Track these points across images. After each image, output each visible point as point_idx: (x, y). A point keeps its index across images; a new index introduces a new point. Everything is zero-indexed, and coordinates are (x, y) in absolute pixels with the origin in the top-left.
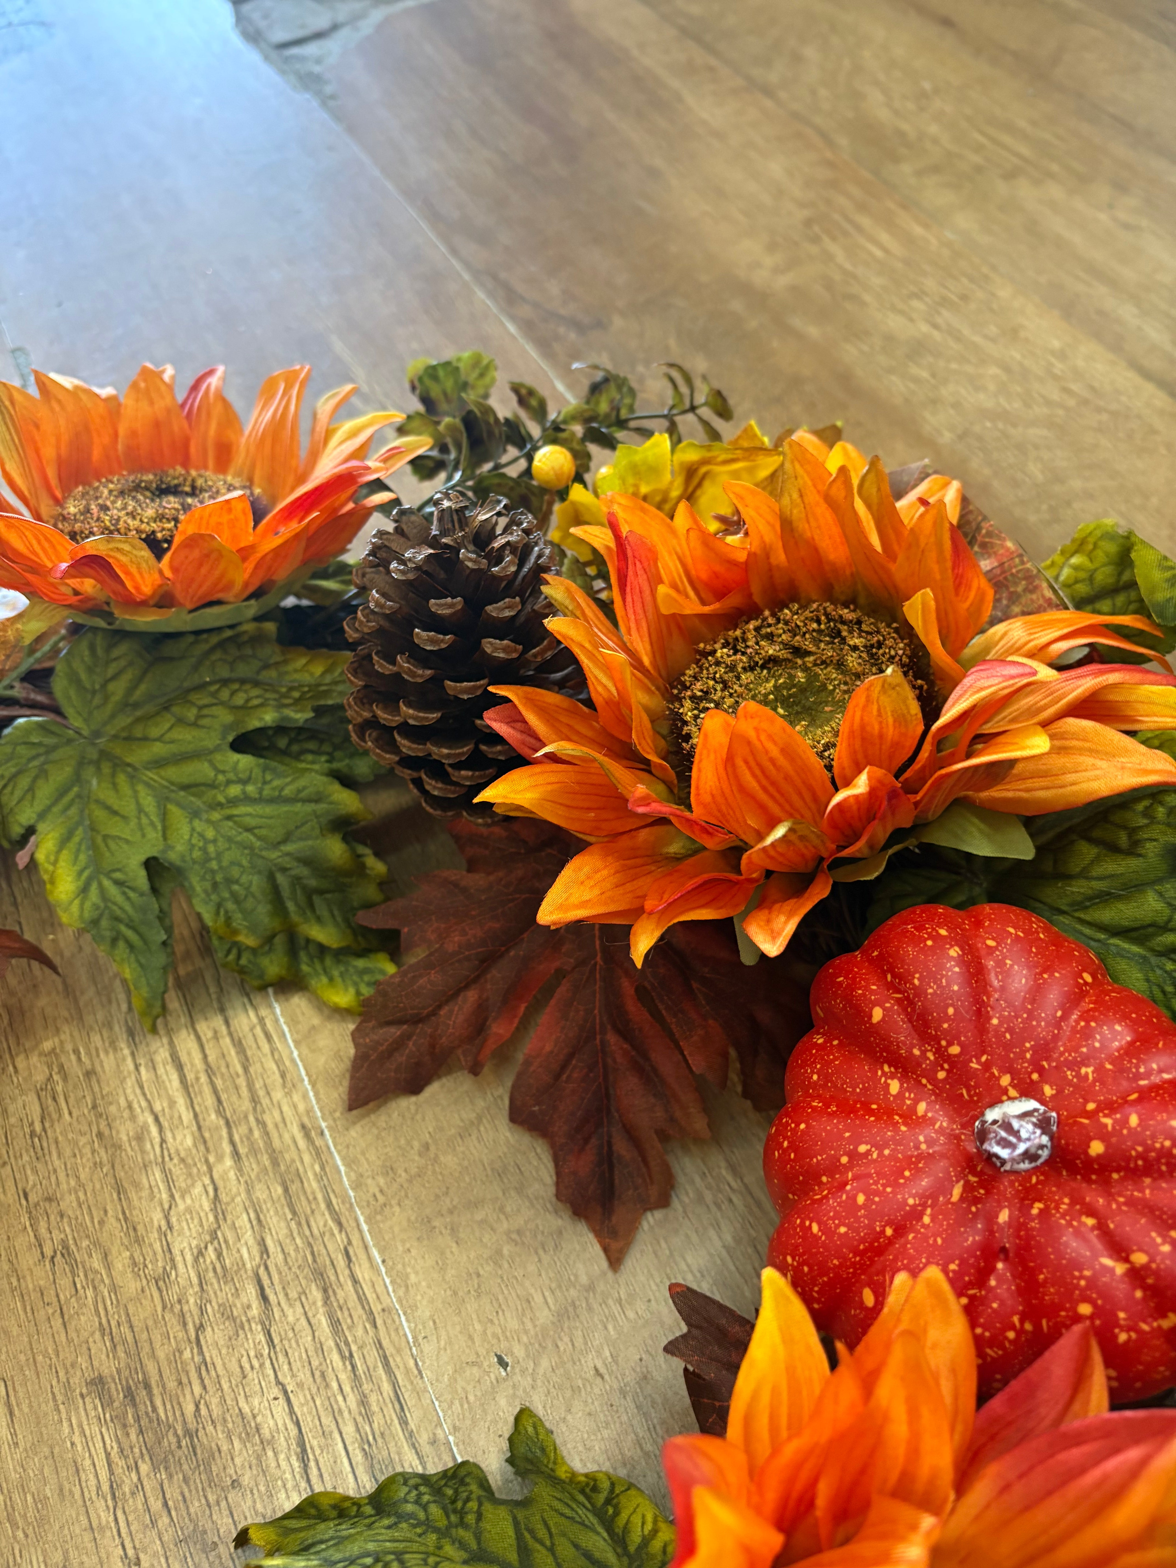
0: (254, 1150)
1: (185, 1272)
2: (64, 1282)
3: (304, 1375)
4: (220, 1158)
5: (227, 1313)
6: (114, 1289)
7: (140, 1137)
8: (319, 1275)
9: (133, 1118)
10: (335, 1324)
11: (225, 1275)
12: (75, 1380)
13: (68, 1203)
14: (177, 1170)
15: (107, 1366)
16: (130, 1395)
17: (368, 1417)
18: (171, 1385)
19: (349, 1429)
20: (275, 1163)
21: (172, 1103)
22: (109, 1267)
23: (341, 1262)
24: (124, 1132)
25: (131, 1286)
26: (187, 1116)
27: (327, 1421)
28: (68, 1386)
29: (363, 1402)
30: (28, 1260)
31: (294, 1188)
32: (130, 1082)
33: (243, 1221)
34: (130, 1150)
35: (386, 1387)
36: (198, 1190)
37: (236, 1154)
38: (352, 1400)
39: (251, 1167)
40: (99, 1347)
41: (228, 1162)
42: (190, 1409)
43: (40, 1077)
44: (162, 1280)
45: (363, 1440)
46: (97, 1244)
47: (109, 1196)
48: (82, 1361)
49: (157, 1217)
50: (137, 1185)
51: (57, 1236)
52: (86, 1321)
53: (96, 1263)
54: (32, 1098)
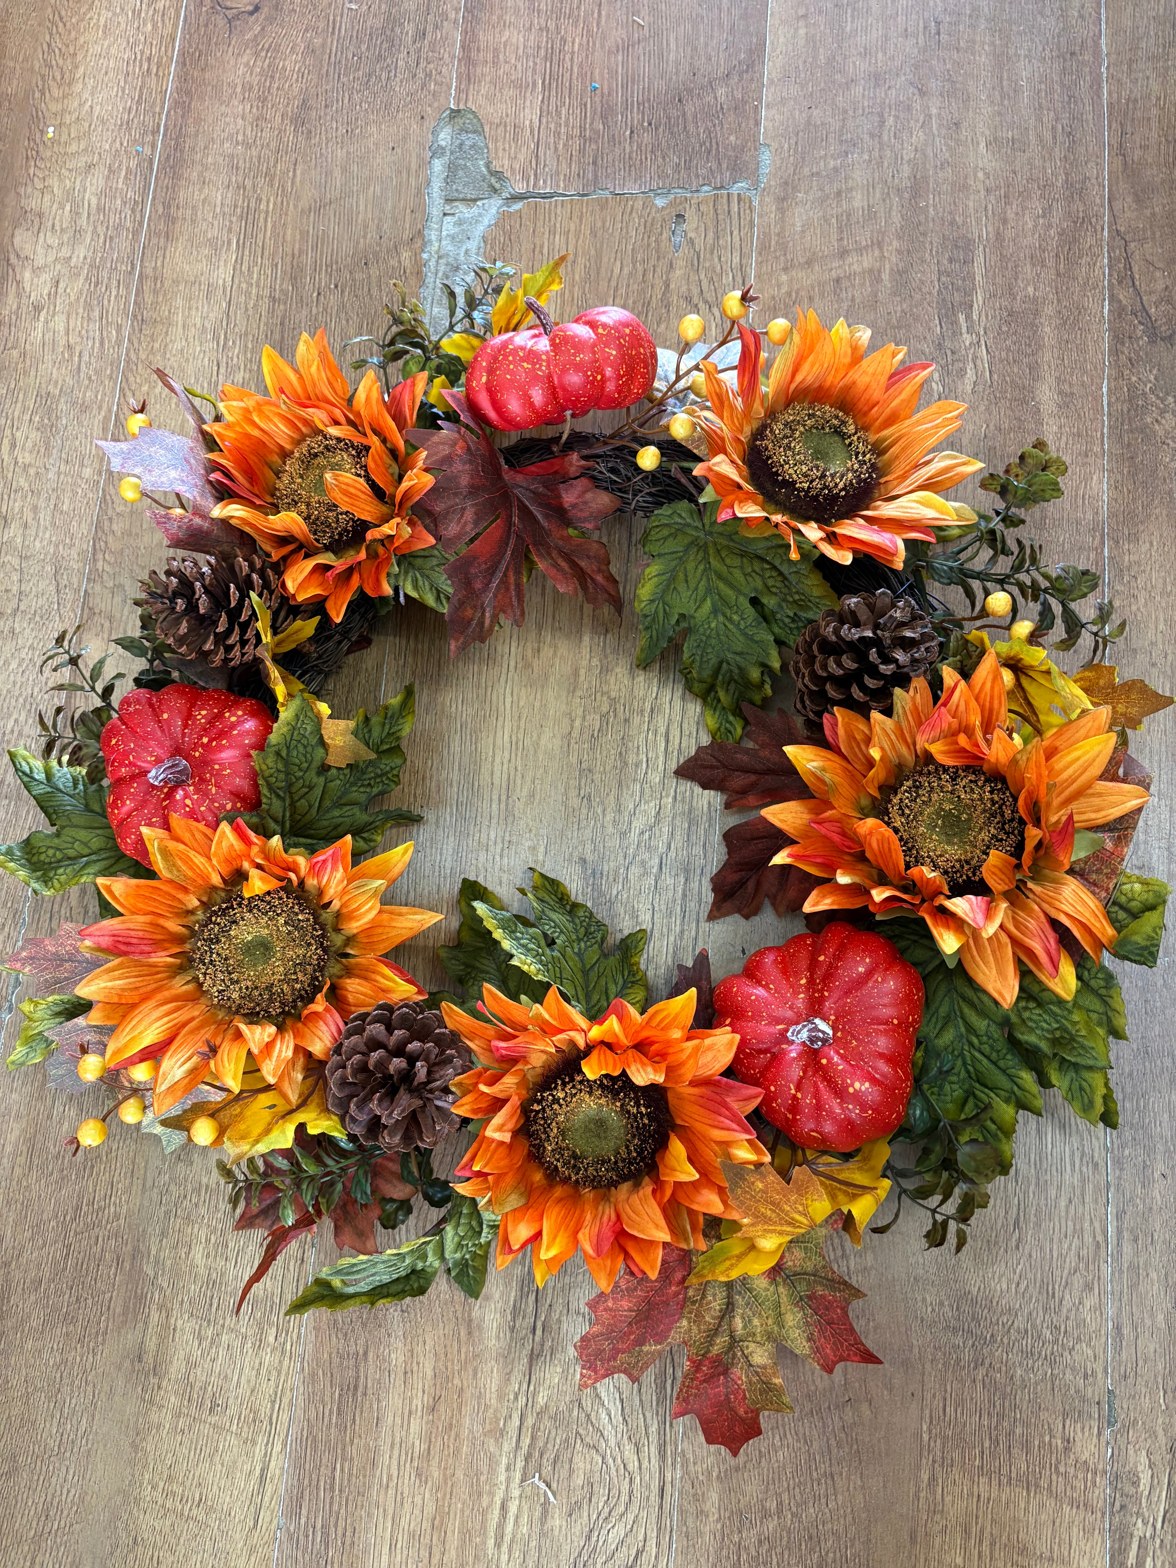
0: (683, 801)
1: (634, 836)
2: (584, 811)
3: (663, 907)
4: (667, 796)
5: (643, 863)
6: (603, 826)
7: (637, 765)
8: (687, 871)
9: (638, 754)
10: (684, 895)
11: (649, 848)
12: (575, 854)
13: (597, 777)
14: (647, 791)
15: (589, 857)
16: (594, 873)
17: (681, 939)
18: (611, 878)
19: (672, 939)
20: (690, 812)
21: (657, 757)
22: (604, 815)
23: (698, 871)
24: (631, 758)
25: (610, 829)
26: (661, 768)
27: (665, 930)
28: (571, 855)
29: (682, 932)
30: (573, 793)
31: (694, 828)
32: (643, 735)
33: (665, 830)
34: (631, 769)
35: (693, 933)
36: (652, 804)
37: (675, 798)
38: (678, 929)
39: (679, 807)
40: (589, 847)
41: (670, 800)
42: (615, 892)
43: (605, 709)
44: (623, 834)
45: (676, 945)
46: (602, 803)
47: (615, 784)
48: (580, 848)
49: (631, 806)
50: (628, 787)
51: (588, 790)
52: (588, 833)
53: (599, 811)
54: (598, 717)
